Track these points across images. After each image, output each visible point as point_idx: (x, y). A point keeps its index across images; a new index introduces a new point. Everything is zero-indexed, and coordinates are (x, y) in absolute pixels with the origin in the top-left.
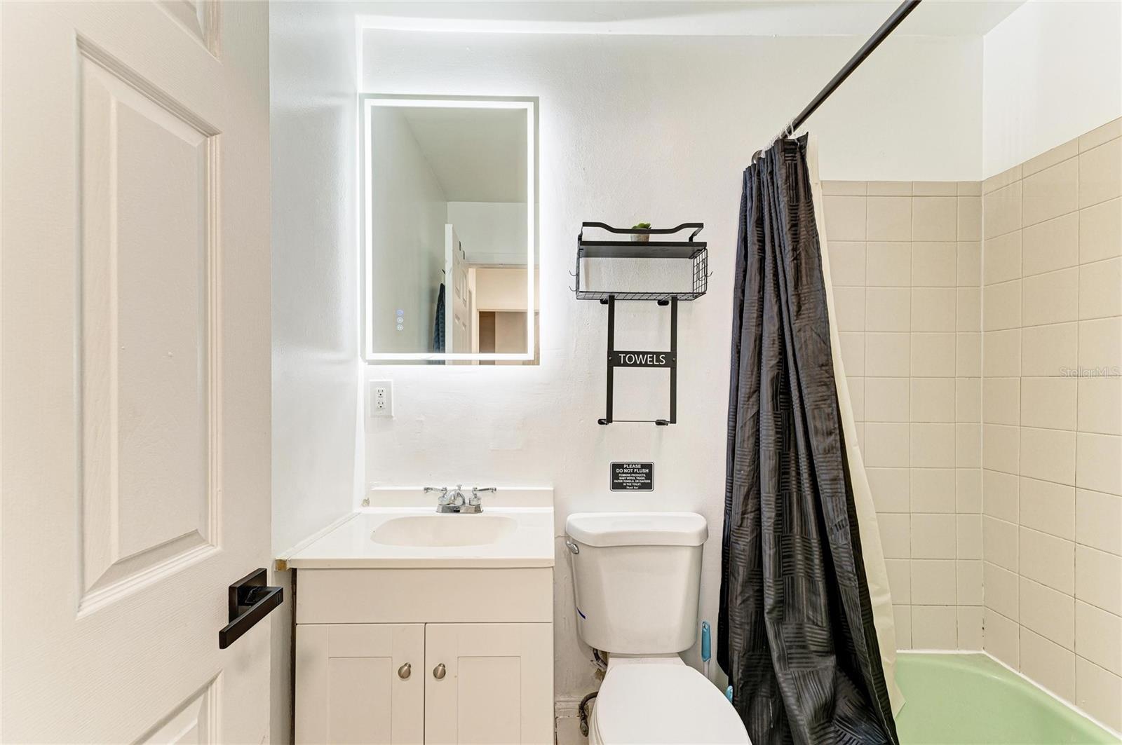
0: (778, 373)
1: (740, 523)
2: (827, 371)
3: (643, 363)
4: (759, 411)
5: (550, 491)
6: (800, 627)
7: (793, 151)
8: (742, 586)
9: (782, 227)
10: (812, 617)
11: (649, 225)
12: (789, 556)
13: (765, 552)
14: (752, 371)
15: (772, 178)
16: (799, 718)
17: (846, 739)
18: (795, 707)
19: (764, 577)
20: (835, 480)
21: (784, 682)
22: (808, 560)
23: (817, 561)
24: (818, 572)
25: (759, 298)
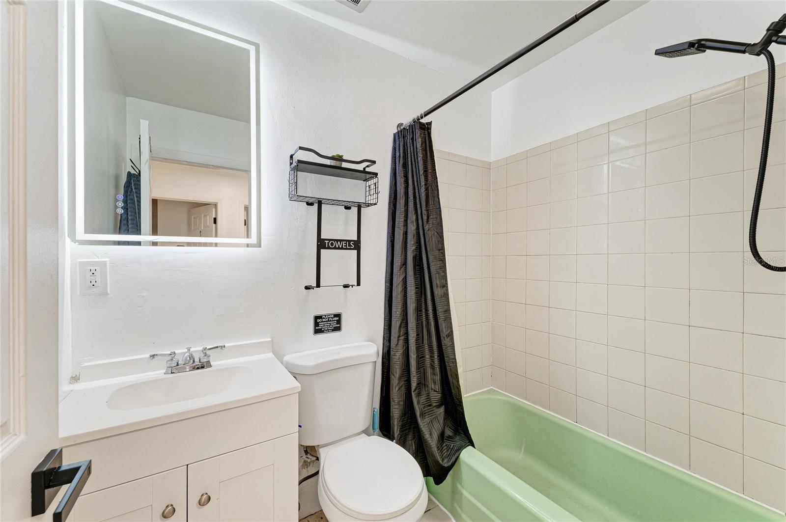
0: (416, 254)
1: (396, 343)
2: (442, 253)
3: (340, 247)
4: (406, 276)
5: (270, 341)
6: (428, 395)
7: (424, 129)
8: (398, 380)
9: (419, 170)
10: (433, 388)
11: (343, 156)
12: (423, 357)
13: (411, 357)
14: (402, 252)
15: (413, 142)
16: (431, 444)
17: (452, 447)
18: (429, 439)
19: (411, 371)
20: (446, 311)
21: (423, 427)
22: (432, 357)
23: (436, 357)
24: (436, 362)
25: (405, 210)
